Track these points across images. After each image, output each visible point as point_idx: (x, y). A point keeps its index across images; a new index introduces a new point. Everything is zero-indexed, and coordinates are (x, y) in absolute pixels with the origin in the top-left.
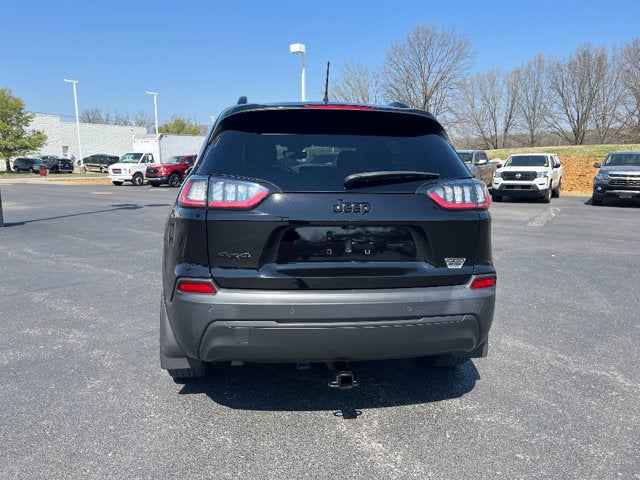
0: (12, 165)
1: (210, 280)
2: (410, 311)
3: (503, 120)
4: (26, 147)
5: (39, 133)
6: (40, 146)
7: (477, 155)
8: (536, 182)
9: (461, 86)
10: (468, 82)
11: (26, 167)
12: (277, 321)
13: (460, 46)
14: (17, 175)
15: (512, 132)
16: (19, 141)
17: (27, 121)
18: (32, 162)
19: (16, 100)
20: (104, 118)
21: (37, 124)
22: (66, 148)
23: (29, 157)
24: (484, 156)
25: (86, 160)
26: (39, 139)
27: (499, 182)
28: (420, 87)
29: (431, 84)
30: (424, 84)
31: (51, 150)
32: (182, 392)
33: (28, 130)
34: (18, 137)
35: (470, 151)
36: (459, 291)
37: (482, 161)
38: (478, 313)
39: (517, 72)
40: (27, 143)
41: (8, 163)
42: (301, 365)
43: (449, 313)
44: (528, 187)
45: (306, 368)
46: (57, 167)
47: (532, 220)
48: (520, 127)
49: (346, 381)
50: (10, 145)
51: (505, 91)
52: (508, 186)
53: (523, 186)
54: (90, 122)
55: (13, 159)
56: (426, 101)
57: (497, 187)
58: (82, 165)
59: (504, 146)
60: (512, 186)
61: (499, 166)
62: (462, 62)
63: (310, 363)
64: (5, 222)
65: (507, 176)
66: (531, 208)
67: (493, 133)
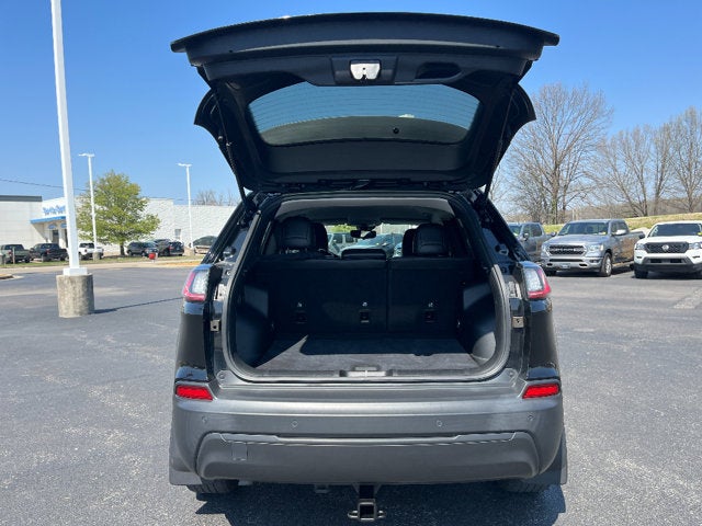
0: (126, 249)
1: (207, 385)
2: (440, 427)
3: (653, 183)
4: (140, 232)
5: (152, 217)
6: (153, 229)
7: (613, 224)
8: (689, 254)
9: (598, 147)
10: (609, 142)
11: (139, 251)
12: (279, 435)
13: (594, 104)
14: (130, 259)
15: (665, 196)
16: (134, 226)
17: (141, 206)
18: (144, 246)
19: (132, 186)
20: (218, 199)
21: (151, 208)
22: (178, 231)
23: (143, 241)
24: (623, 225)
25: (196, 243)
26: (153, 222)
27: (641, 255)
28: (549, 151)
29: (561, 148)
30: (554, 149)
31: (164, 233)
32: (199, 512)
33: (143, 214)
34: (132, 222)
35: (605, 221)
36: (506, 402)
37: (620, 232)
38: (533, 430)
39: (666, 129)
40: (141, 228)
41: (122, 247)
42: (319, 488)
43: (491, 429)
44: (679, 260)
45: (325, 491)
46: (168, 249)
47: (681, 300)
48: (674, 189)
49: (366, 511)
50: (124, 229)
51: (653, 149)
52: (653, 260)
53: (672, 260)
54: (204, 204)
55: (127, 243)
56: (557, 166)
57: (640, 261)
58: (192, 247)
59: (655, 213)
60: (659, 260)
61: (642, 237)
62: (598, 121)
63: (330, 486)
64: (96, 308)
65: (651, 248)
66: (684, 285)
67: (642, 198)
